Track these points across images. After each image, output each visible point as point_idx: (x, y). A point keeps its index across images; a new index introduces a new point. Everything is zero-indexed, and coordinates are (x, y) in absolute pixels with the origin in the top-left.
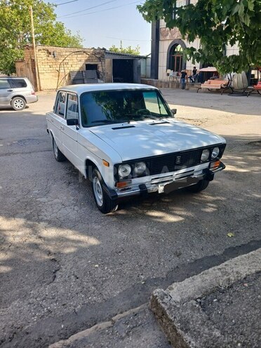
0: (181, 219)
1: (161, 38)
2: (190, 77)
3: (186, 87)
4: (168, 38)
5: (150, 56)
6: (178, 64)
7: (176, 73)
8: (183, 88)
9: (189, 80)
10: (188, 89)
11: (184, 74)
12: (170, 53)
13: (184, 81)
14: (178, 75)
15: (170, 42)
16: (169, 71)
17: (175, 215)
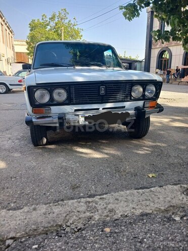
0: (106, 156)
1: (153, 47)
2: (174, 74)
3: (170, 82)
4: (158, 46)
5: (144, 61)
6: (165, 66)
7: (163, 71)
8: (168, 82)
9: (173, 77)
10: (171, 83)
11: (169, 72)
12: (159, 58)
13: (168, 77)
14: (164, 73)
15: (159, 49)
16: (158, 70)
17: (102, 153)
